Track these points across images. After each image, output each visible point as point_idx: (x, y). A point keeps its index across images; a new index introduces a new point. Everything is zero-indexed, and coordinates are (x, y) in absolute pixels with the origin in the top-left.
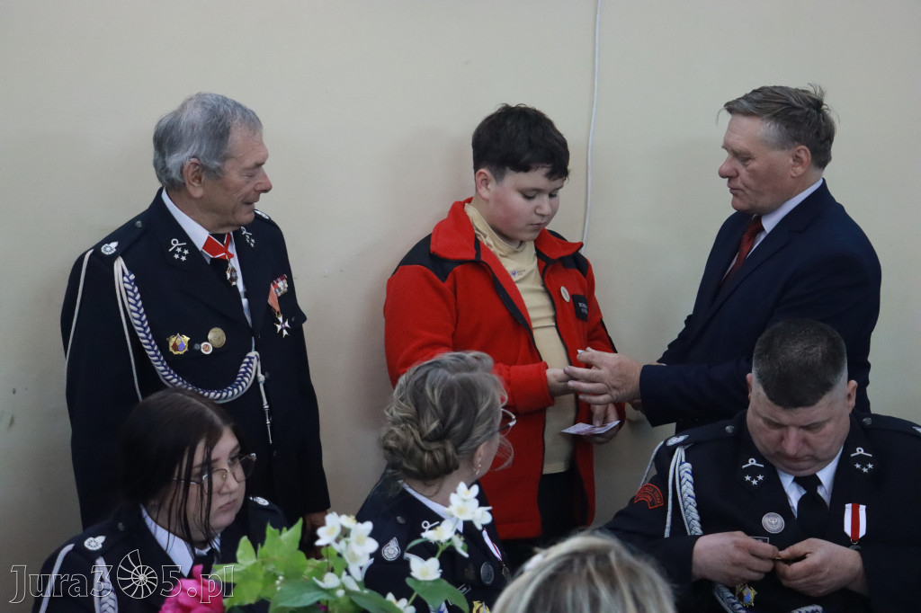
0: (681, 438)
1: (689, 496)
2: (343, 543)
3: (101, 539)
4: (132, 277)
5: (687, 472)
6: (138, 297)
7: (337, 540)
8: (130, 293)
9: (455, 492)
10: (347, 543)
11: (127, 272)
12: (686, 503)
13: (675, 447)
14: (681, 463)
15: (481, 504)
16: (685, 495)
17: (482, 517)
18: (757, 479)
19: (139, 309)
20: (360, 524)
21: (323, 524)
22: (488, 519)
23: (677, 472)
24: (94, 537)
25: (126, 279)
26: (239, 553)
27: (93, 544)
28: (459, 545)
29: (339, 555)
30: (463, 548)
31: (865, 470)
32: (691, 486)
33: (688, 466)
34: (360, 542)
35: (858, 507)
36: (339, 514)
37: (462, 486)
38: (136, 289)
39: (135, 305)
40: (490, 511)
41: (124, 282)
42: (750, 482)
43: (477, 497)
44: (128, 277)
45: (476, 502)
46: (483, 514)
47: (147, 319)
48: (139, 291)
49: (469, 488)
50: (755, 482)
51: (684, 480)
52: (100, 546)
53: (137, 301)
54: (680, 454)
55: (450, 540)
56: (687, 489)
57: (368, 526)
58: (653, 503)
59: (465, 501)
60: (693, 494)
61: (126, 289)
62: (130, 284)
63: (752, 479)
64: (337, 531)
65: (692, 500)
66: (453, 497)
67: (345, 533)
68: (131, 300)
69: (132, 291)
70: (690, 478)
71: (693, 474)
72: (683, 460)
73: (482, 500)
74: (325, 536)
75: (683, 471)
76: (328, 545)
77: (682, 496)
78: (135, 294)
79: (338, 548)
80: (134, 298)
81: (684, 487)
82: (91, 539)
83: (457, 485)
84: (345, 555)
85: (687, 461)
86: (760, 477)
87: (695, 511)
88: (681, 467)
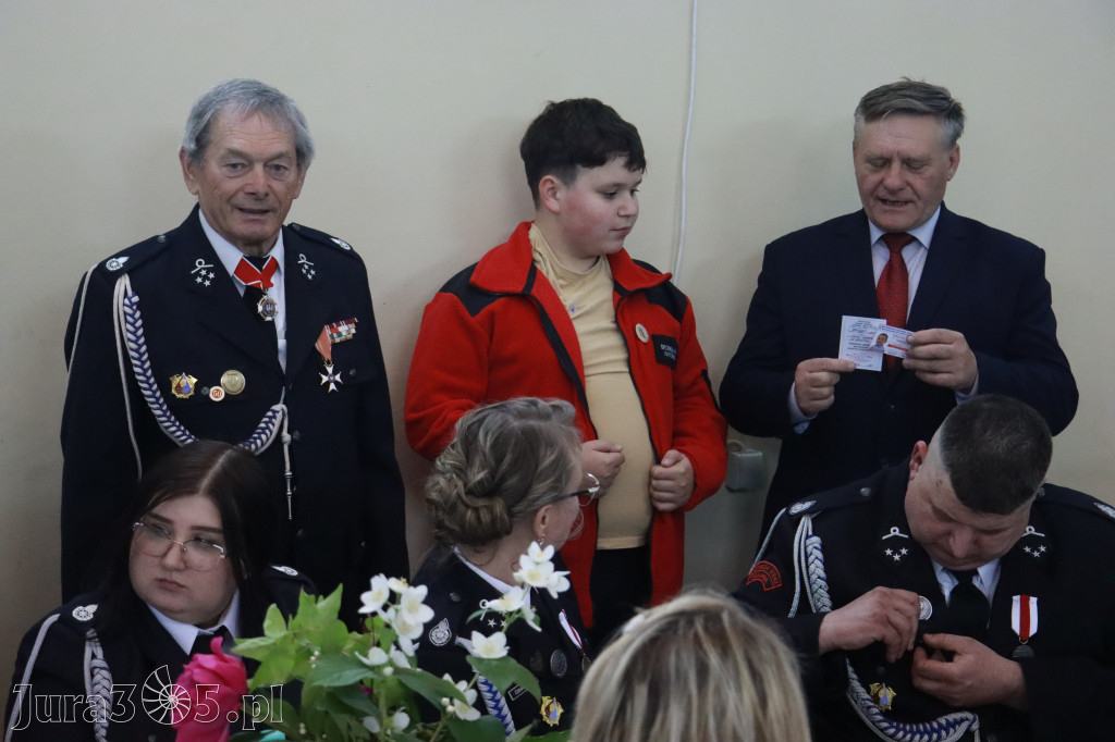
0: (807, 505)
1: (819, 577)
2: (391, 611)
3: (92, 608)
4: (136, 299)
5: (816, 548)
6: (139, 323)
7: (385, 608)
8: (129, 318)
9: (527, 554)
10: (397, 611)
11: (130, 293)
12: (815, 587)
13: (800, 515)
14: (807, 537)
15: (556, 569)
16: (814, 577)
17: (557, 583)
18: (900, 553)
19: (139, 338)
20: (412, 588)
21: (368, 588)
22: (565, 585)
23: (802, 548)
24: (84, 606)
25: (127, 301)
26: (266, 624)
27: (83, 614)
28: (530, 617)
29: (388, 626)
30: (534, 621)
31: (1036, 554)
32: (821, 565)
33: (816, 540)
34: (412, 610)
35: (1028, 600)
36: (388, 576)
37: (534, 547)
38: (138, 314)
39: (134, 333)
40: (567, 577)
41: (124, 305)
42: (891, 557)
43: (552, 560)
44: (130, 299)
45: (551, 566)
46: (559, 580)
47: (147, 350)
48: (141, 317)
49: (543, 548)
50: (897, 557)
51: (811, 559)
52: (92, 616)
53: (137, 329)
54: (806, 524)
55: (519, 611)
56: (817, 568)
57: (422, 590)
58: (768, 585)
59: (538, 564)
60: (823, 574)
61: (125, 314)
62: (131, 307)
63: (894, 554)
64: (386, 595)
65: (823, 583)
66: (523, 559)
67: (394, 598)
68: (129, 327)
69: (132, 316)
70: (820, 555)
71: (824, 549)
72: (810, 533)
73: (559, 562)
74: (371, 601)
75: (811, 547)
76: (374, 614)
77: (809, 577)
78: (136, 321)
79: (384, 616)
80: (133, 325)
81: (812, 567)
82: (81, 608)
83: (529, 545)
84: (394, 625)
85: (815, 533)
86: (904, 551)
87: (826, 595)
88: (808, 542)
